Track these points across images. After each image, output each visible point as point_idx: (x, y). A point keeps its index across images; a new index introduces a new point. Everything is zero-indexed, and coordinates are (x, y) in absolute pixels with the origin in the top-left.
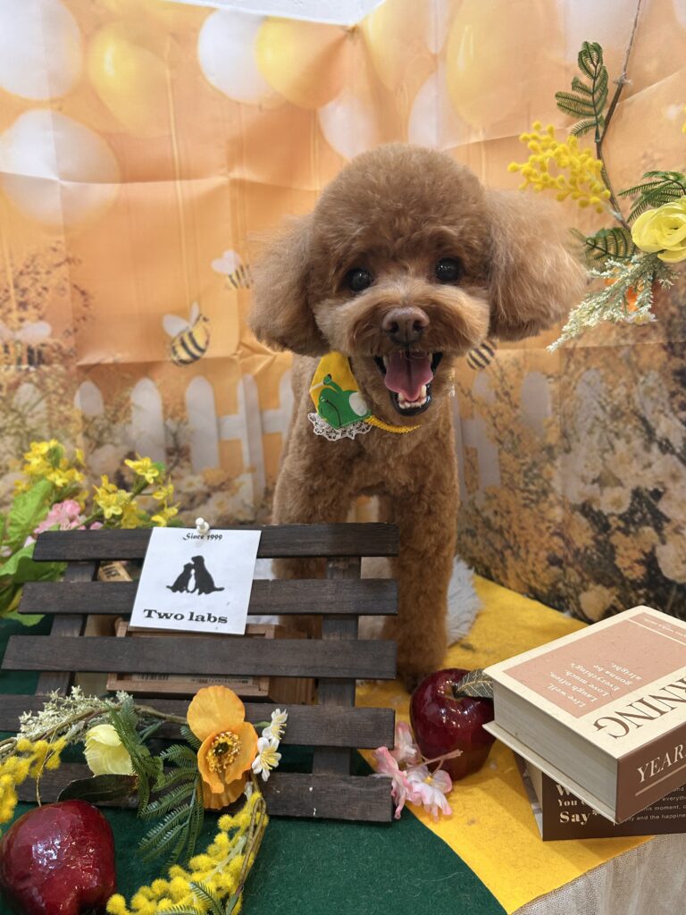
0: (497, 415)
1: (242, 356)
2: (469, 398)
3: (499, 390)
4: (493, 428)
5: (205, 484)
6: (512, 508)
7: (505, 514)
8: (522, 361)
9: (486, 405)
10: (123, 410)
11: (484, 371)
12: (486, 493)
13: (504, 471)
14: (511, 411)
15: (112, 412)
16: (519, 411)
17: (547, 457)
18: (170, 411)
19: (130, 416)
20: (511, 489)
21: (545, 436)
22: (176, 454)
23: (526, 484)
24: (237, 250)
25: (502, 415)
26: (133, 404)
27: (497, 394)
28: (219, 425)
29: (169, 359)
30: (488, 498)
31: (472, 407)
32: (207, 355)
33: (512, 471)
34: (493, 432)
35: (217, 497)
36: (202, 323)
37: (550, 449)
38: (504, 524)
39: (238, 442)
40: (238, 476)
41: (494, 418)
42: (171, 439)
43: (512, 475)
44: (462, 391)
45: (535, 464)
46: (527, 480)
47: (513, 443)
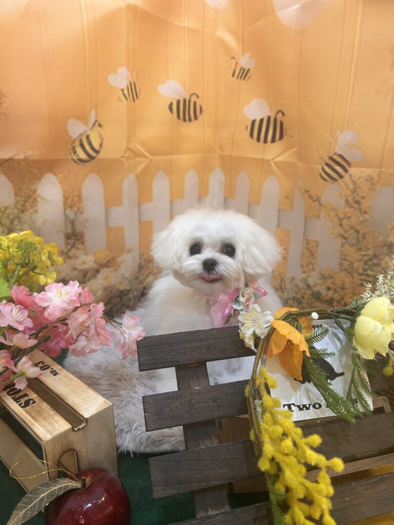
0: (344, 218)
1: (128, 159)
2: (317, 203)
3: (350, 199)
4: (339, 227)
5: (95, 262)
6: (347, 286)
7: (339, 290)
8: (376, 178)
9: (335, 210)
10: (31, 200)
11: (336, 183)
12: (322, 274)
13: (345, 259)
14: (359, 215)
15: (21, 203)
16: (367, 216)
17: (387, 251)
18: (69, 202)
19: (36, 206)
20: (349, 272)
21: (388, 236)
22: (73, 238)
23: (365, 270)
24: (128, 68)
25: (349, 218)
26: (39, 196)
27: (347, 202)
28: (107, 215)
29: (70, 157)
30: (323, 277)
31: (320, 210)
32: (101, 156)
33: (352, 260)
34: (338, 230)
35: (104, 272)
36: (97, 128)
37: (390, 245)
38: (336, 296)
39: (121, 229)
40: (120, 256)
41: (341, 220)
42: (70, 225)
43: (352, 263)
44: (311, 197)
45: (375, 256)
46: (366, 267)
47: (358, 239)
